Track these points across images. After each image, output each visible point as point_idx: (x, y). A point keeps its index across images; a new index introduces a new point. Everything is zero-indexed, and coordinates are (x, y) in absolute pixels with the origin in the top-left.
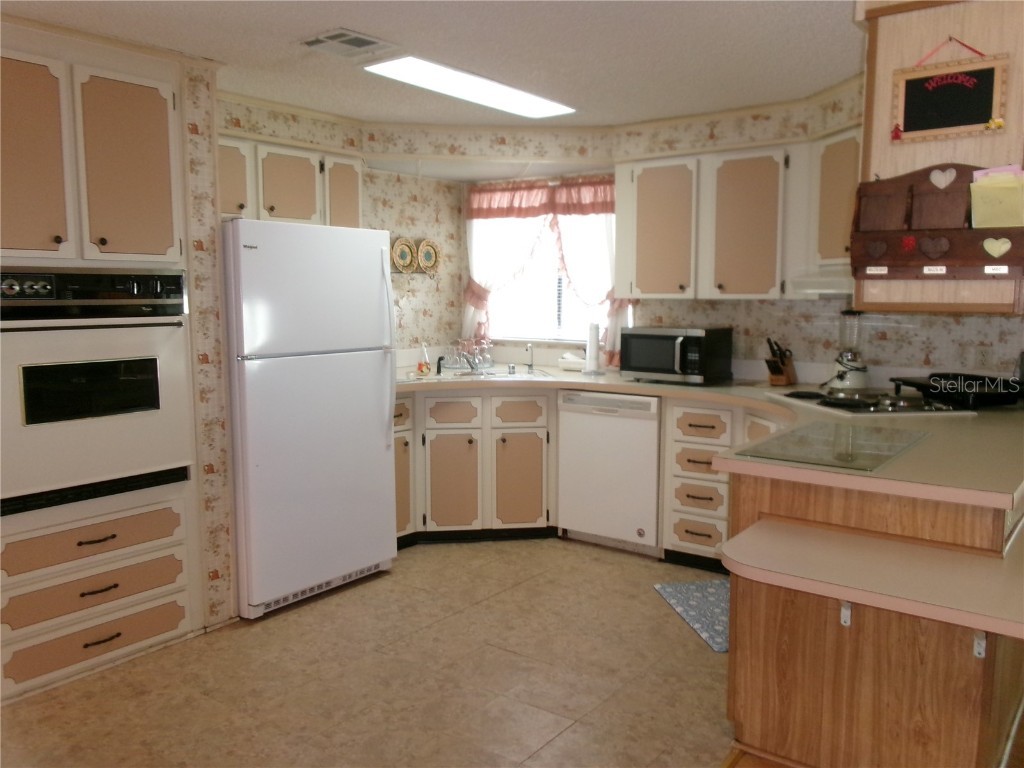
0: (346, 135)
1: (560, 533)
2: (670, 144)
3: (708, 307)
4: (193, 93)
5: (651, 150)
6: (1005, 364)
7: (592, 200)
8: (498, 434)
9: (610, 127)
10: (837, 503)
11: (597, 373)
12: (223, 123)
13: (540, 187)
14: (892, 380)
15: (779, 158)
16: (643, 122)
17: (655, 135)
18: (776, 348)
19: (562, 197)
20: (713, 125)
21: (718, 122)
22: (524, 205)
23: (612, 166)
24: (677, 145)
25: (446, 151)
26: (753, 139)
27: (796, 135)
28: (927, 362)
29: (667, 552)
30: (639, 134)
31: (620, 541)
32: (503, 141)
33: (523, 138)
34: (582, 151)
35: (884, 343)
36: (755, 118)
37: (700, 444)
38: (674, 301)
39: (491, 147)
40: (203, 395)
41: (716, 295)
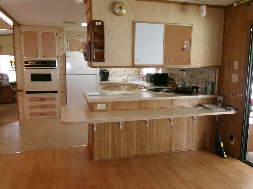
4: (60, 32)
12: (76, 36)
40: (61, 80)
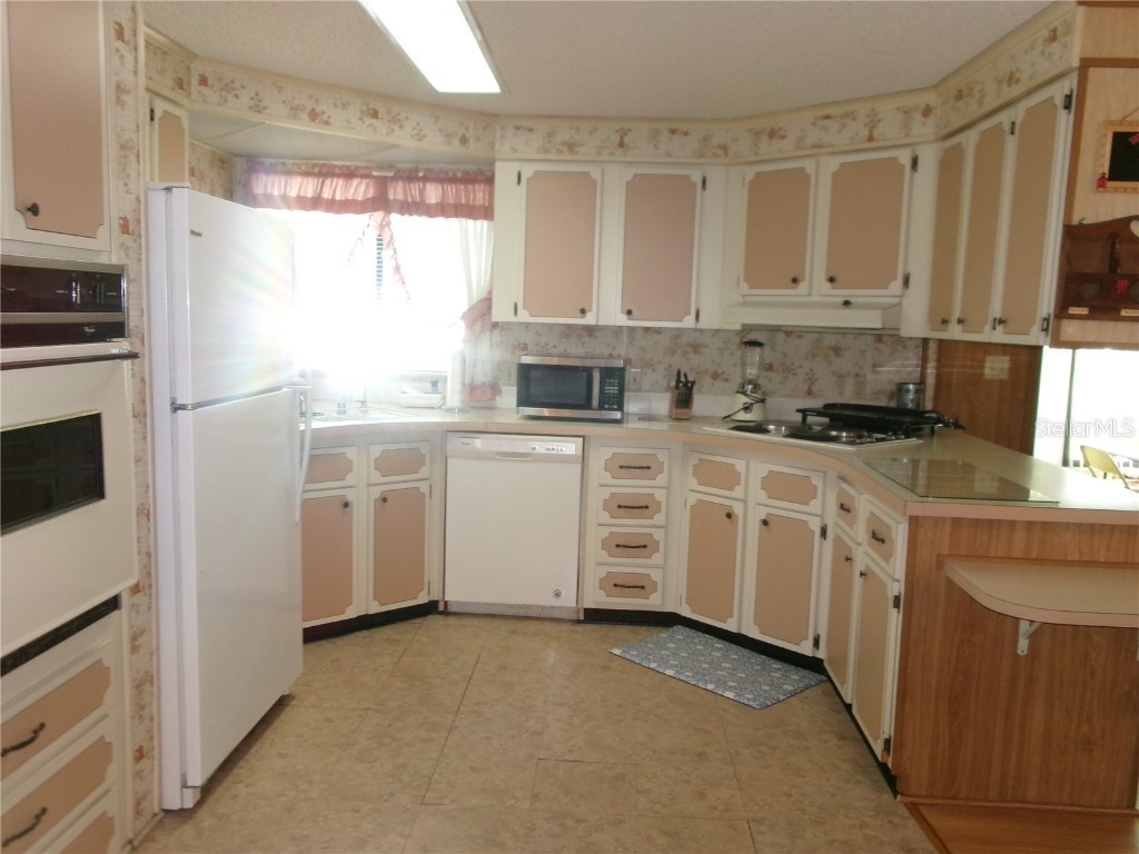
0: (176, 72)
1: (441, 608)
2: (571, 147)
3: (584, 333)
5: (546, 151)
6: (877, 394)
7: (439, 200)
8: (376, 493)
9: (496, 116)
10: (1020, 537)
11: (461, 411)
13: (363, 176)
14: (798, 411)
15: (696, 178)
16: (539, 116)
17: (550, 135)
18: (683, 379)
19: (397, 192)
20: (623, 133)
21: (629, 130)
22: (338, 197)
23: (492, 163)
24: (578, 149)
25: (304, 116)
26: (669, 154)
27: (716, 156)
28: (810, 393)
29: (587, 611)
30: (531, 130)
31: (520, 607)
32: (375, 115)
33: (399, 114)
34: (464, 140)
35: (770, 374)
36: (673, 132)
37: (632, 486)
38: (543, 325)
39: (361, 119)
41: (623, 320)
